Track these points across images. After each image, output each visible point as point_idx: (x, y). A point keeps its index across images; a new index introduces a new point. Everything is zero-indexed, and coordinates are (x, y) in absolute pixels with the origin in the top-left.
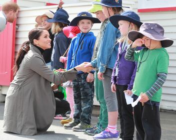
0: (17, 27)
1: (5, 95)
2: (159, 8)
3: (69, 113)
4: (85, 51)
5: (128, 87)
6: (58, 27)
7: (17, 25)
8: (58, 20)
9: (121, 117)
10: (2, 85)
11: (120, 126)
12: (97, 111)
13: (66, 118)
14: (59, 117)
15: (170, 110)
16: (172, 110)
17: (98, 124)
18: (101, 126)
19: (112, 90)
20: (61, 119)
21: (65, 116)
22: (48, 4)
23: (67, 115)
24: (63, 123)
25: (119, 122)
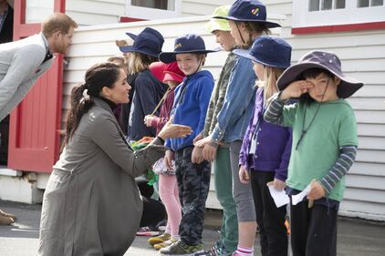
0: (66, 63)
1: (44, 190)
2: (332, 27)
3: (164, 225)
4: (188, 107)
5: (277, 175)
6: (139, 63)
7: (66, 58)
8: (139, 49)
9: (262, 230)
10: (38, 171)
11: (259, 247)
12: (218, 221)
13: (157, 233)
14: (145, 230)
15: (353, 218)
16: (357, 218)
17: (218, 244)
18: (223, 248)
19: (241, 178)
20: (150, 236)
21: (157, 230)
22: (124, 20)
23: (160, 228)
24: (153, 243)
25: (259, 240)
